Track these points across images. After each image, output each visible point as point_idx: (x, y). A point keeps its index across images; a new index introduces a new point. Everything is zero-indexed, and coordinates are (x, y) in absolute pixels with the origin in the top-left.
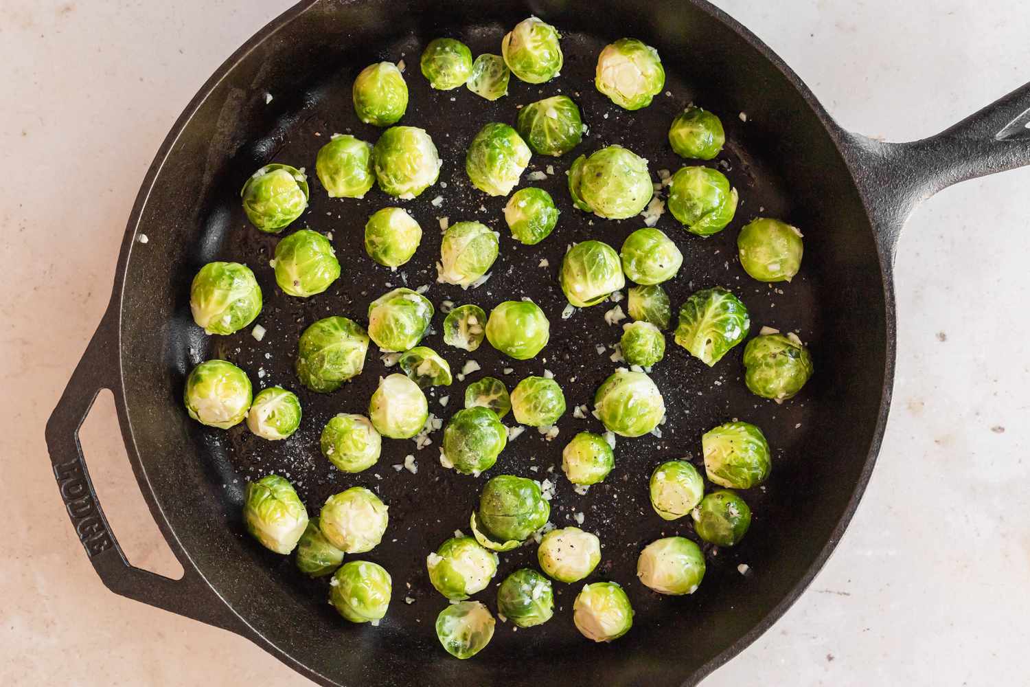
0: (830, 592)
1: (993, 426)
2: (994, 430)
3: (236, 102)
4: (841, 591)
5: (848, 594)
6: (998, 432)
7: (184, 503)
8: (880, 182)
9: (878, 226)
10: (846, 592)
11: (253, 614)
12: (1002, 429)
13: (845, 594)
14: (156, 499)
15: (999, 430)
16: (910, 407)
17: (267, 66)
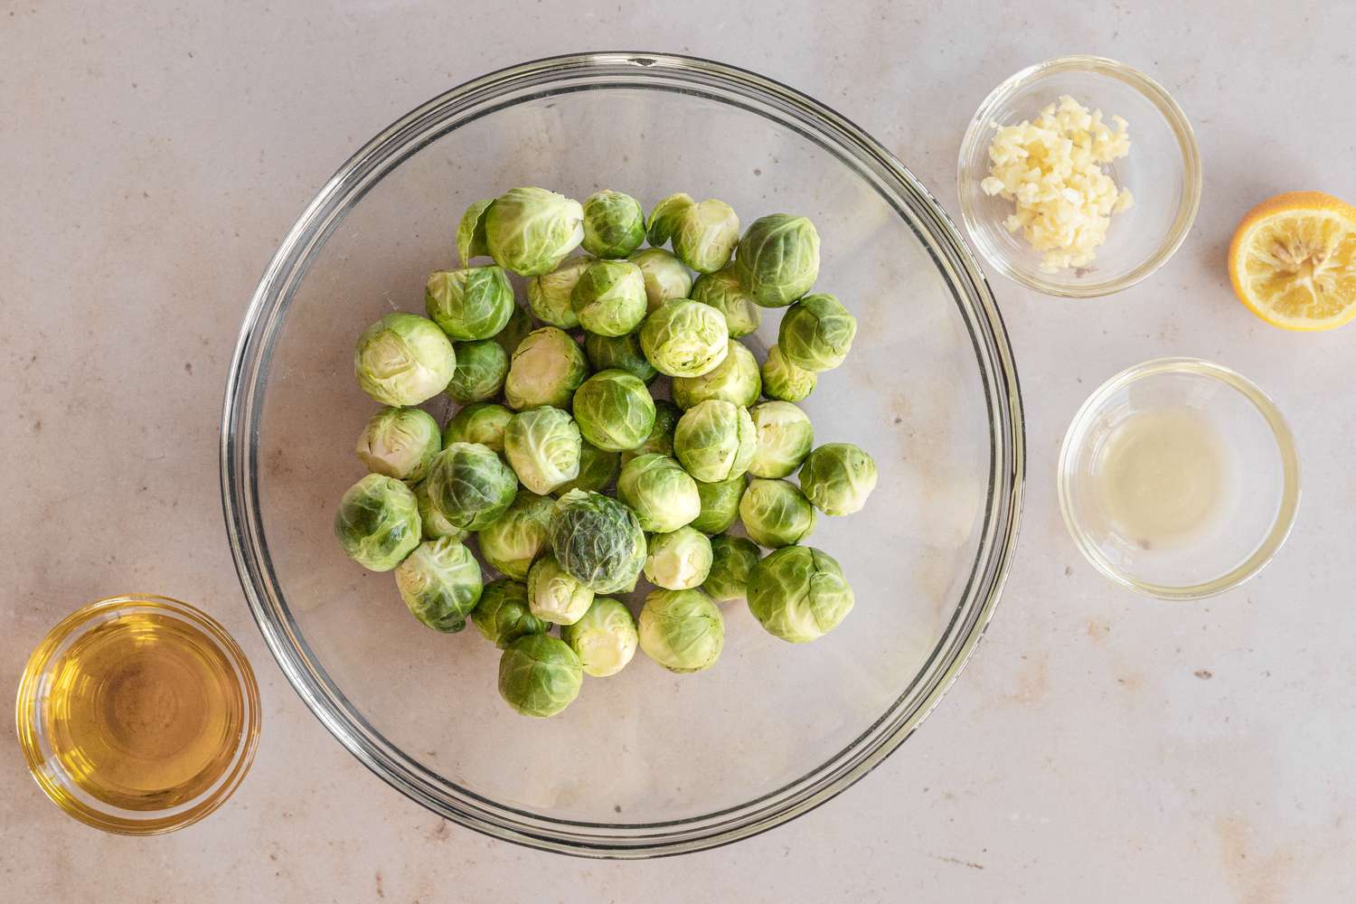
0: (958, 862)
1: (1196, 670)
2: (1197, 674)
4: (972, 862)
5: (981, 868)
6: (1202, 677)
10: (979, 865)
13: (976, 866)
15: (1205, 676)
16: (1090, 632)
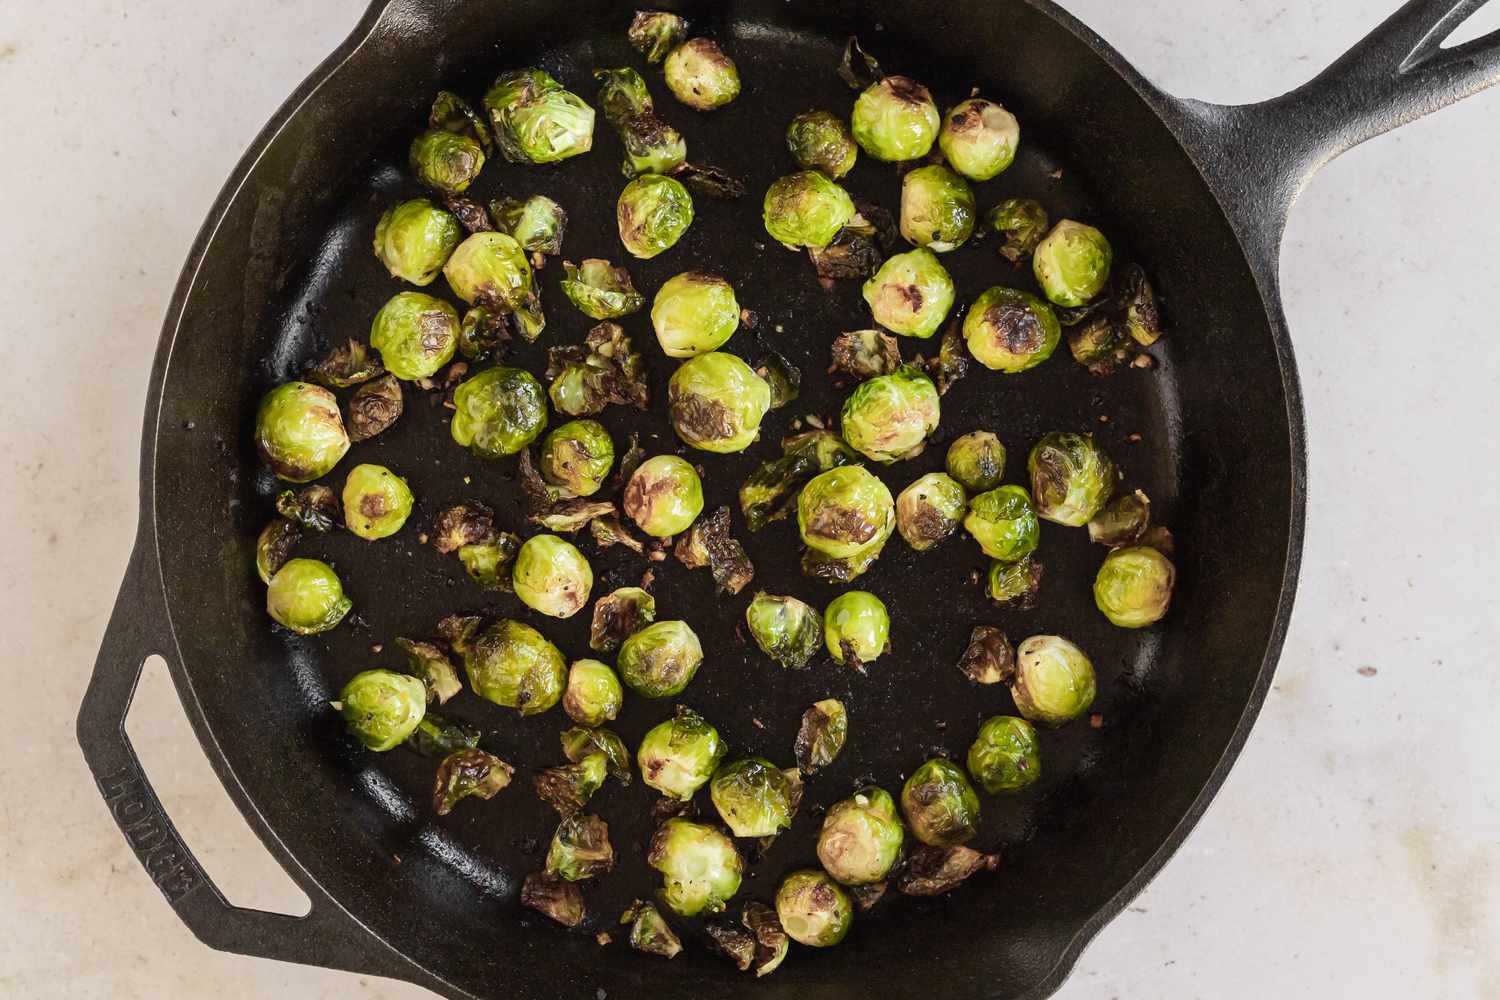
1: (1359, 667)
2: (1361, 671)
3: (272, 206)
6: (1367, 675)
7: (293, 803)
8: (1238, 165)
9: (1245, 231)
11: (421, 948)
12: (1372, 671)
14: (253, 805)
15: (1370, 673)
17: (308, 147)
